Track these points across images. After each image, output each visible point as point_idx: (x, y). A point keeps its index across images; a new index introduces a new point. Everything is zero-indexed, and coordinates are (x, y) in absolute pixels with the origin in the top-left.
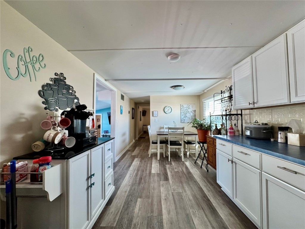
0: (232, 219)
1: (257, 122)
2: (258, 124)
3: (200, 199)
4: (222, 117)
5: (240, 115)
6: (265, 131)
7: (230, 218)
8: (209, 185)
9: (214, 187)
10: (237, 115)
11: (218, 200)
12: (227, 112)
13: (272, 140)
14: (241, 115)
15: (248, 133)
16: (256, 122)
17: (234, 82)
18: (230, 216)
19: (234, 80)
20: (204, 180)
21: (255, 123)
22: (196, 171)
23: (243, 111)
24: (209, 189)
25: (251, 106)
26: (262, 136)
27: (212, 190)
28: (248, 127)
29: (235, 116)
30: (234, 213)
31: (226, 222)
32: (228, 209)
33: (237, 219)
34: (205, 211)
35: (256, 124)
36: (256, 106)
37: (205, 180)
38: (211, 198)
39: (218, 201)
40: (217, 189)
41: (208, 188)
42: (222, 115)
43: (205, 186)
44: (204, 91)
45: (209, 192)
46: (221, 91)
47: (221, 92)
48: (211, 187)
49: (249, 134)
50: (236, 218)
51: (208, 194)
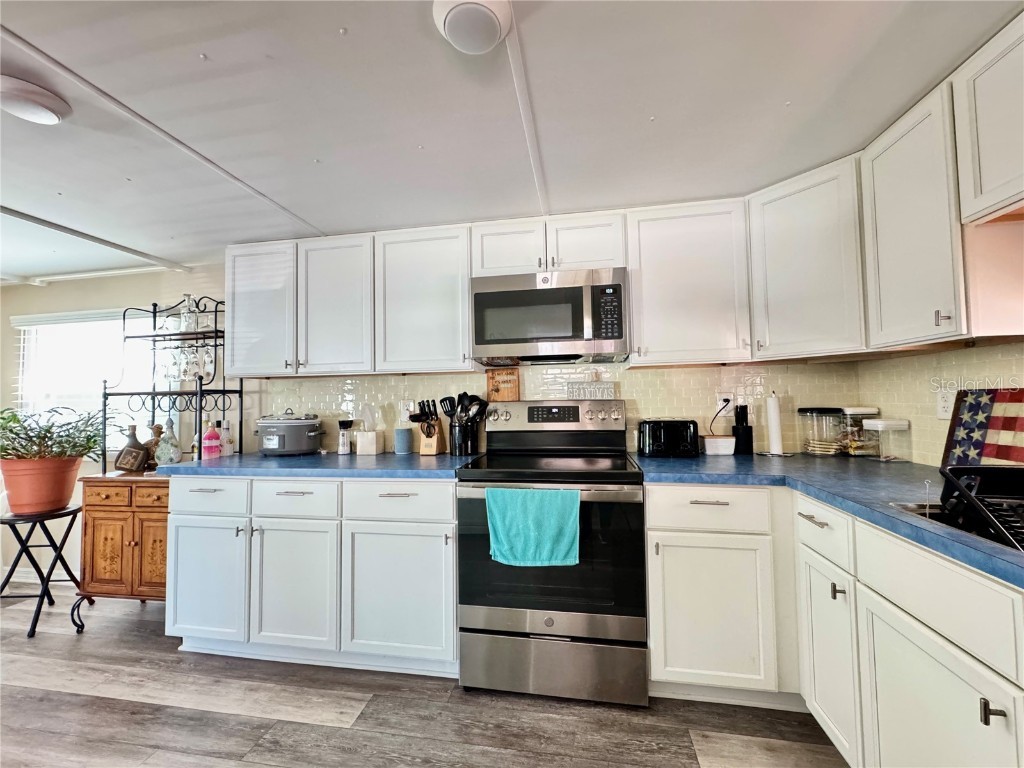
0: (262, 696)
1: (292, 414)
2: (294, 417)
3: (124, 729)
4: (153, 399)
5: (237, 395)
6: (312, 434)
7: (256, 695)
8: (128, 669)
9: (151, 662)
10: (224, 392)
11: (193, 683)
12: (204, 382)
13: (324, 452)
14: (240, 393)
15: (273, 443)
16: (289, 413)
17: (234, 294)
18: (253, 693)
19: (234, 287)
20: (90, 669)
21: (287, 417)
22: (12, 662)
23: (246, 383)
24: (134, 678)
25: (290, 371)
26: (304, 447)
27: (148, 677)
28: (274, 427)
29: (216, 396)
30: (256, 678)
31: (252, 714)
32: (236, 683)
33: (272, 685)
34: (172, 744)
35: (290, 416)
36: (302, 371)
37: (92, 665)
38: (163, 699)
39: (193, 687)
40: (165, 661)
41: (127, 679)
42: (154, 395)
43: (107, 682)
44: (26, 278)
45: (142, 686)
46: (155, 305)
47: (151, 309)
48: (137, 669)
49: (276, 447)
50: (268, 685)
51: (144, 696)
